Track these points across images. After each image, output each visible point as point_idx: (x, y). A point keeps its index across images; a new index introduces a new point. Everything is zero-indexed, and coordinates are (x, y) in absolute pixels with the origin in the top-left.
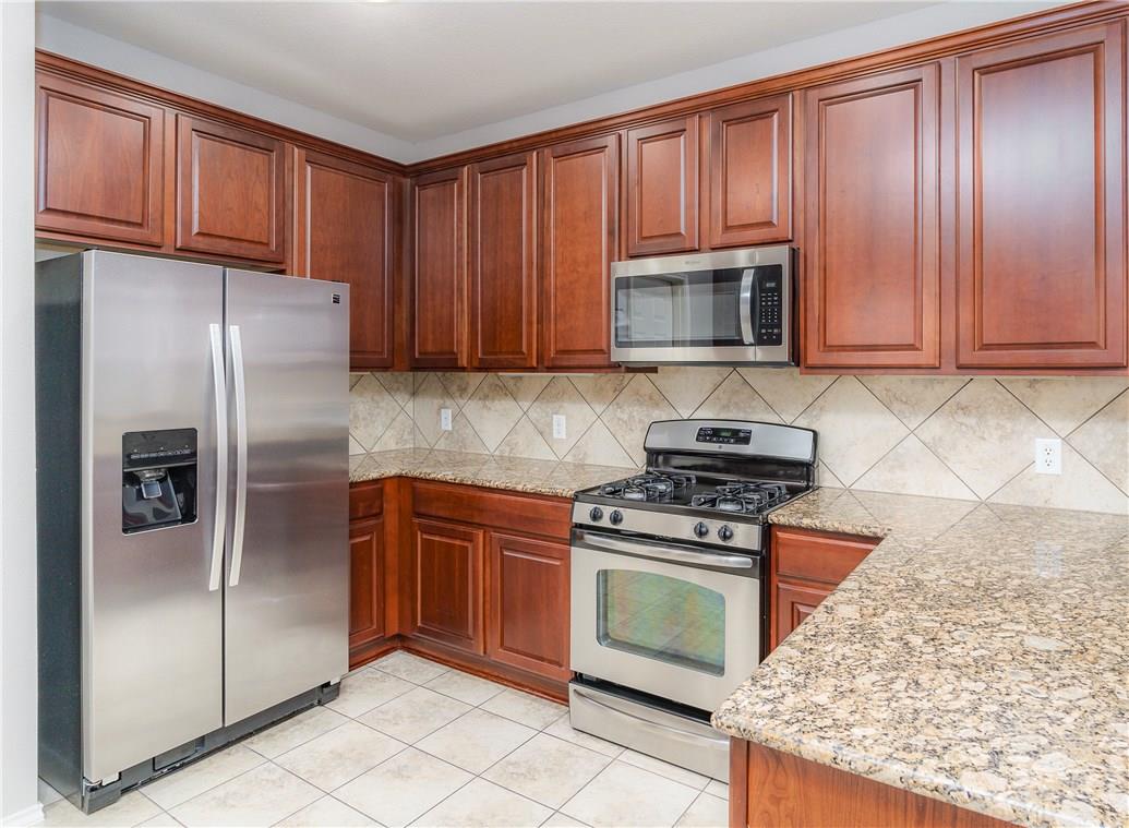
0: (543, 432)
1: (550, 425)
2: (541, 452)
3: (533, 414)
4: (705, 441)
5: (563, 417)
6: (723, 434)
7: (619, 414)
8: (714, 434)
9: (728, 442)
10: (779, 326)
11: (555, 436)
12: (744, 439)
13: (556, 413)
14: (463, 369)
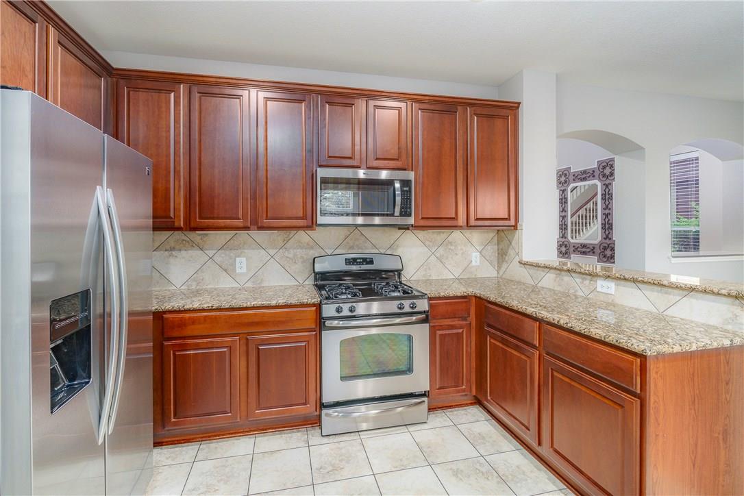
0: (228, 270)
1: (234, 265)
2: (226, 283)
3: (218, 258)
4: (350, 264)
5: (244, 259)
6: (358, 260)
7: (286, 254)
8: (353, 261)
9: (363, 264)
10: (410, 208)
11: (238, 271)
12: (371, 262)
13: (239, 257)
14: (179, 229)
